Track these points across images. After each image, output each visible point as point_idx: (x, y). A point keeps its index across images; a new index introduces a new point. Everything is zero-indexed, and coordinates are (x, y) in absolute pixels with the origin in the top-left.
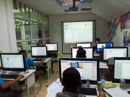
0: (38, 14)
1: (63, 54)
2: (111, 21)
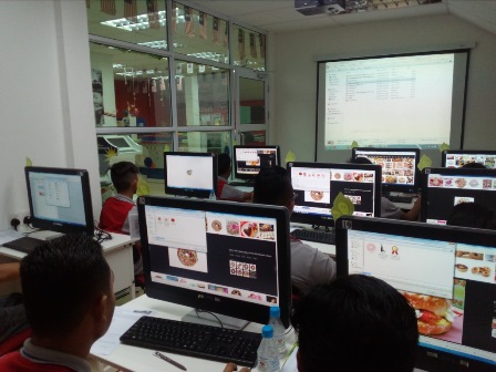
0: (216, 28)
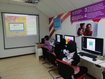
1: (5, 49)
2: (53, 17)
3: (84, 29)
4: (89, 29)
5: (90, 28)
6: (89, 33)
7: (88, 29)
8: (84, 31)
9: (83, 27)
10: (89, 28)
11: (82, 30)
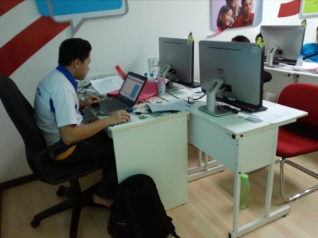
3: (235, 8)
4: (248, 8)
5: (250, 6)
6: (248, 20)
7: (246, 8)
8: (237, 15)
9: (234, 5)
10: (247, 5)
11: (231, 12)
